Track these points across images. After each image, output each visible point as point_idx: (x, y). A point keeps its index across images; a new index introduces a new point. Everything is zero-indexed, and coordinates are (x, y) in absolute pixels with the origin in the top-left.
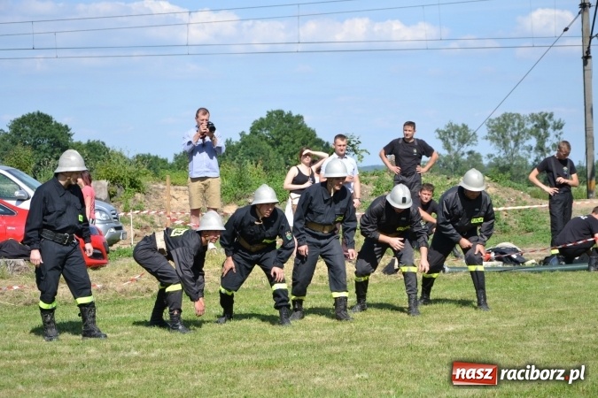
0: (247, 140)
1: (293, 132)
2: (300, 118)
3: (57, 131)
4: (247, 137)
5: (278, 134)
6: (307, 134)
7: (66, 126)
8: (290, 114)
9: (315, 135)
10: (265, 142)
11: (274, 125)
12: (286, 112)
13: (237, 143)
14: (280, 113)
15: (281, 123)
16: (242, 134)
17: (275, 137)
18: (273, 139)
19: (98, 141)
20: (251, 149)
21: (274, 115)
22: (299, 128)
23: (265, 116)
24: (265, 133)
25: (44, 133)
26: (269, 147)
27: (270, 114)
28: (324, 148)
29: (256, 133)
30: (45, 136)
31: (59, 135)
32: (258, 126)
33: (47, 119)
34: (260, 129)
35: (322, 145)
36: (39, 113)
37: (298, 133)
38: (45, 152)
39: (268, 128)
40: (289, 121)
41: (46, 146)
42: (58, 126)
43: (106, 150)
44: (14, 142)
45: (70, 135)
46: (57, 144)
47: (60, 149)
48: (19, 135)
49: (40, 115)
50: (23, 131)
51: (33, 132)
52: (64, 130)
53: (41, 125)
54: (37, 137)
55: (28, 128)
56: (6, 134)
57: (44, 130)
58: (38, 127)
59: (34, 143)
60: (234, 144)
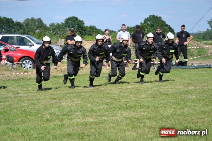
1: (158, 22)
2: (160, 17)
4: (143, 24)
5: (153, 23)
6: (163, 23)
7: (83, 21)
8: (157, 16)
9: (165, 23)
10: (149, 26)
11: (152, 20)
12: (156, 16)
14: (154, 16)
15: (154, 19)
16: (141, 23)
17: (152, 24)
18: (151, 24)
19: (93, 26)
21: (152, 17)
22: (160, 21)
23: (149, 17)
24: (149, 22)
25: (75, 23)
26: (150, 27)
27: (150, 16)
28: (169, 27)
29: (146, 23)
31: (80, 24)
32: (146, 20)
33: (76, 19)
34: (147, 21)
35: (168, 26)
37: (160, 22)
39: (150, 21)
40: (157, 19)
41: (76, 27)
42: (80, 21)
43: (96, 29)
44: (66, 26)
45: (84, 24)
46: (80, 27)
47: (81, 28)
48: (68, 24)
49: (74, 17)
50: (69, 22)
51: (72, 23)
52: (82, 22)
53: (75, 20)
54: (73, 24)
55: (70, 22)
56: (63, 23)
57: (76, 22)
58: (74, 21)
59: (72, 26)
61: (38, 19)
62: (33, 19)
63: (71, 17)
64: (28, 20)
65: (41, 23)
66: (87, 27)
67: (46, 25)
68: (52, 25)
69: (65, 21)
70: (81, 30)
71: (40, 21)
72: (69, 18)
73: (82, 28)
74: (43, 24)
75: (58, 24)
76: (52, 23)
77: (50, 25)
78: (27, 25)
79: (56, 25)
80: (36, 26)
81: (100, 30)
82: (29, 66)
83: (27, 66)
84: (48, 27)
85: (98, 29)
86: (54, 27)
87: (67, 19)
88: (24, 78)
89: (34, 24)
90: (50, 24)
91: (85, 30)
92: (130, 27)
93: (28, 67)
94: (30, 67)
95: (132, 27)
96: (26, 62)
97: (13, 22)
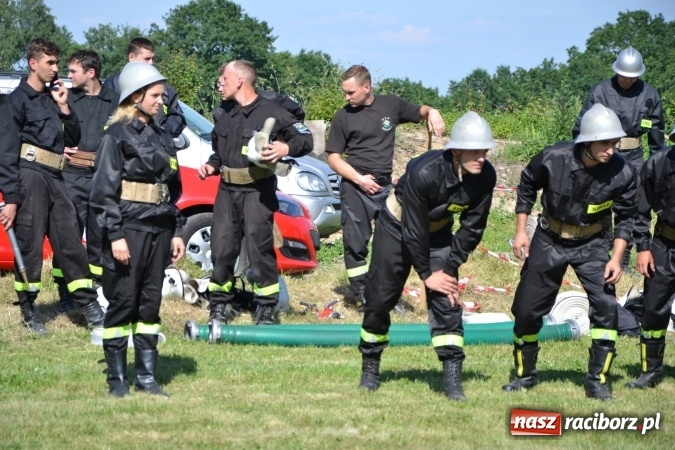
0: (580, 62)
3: (248, 31)
4: (581, 56)
7: (264, 24)
8: (659, 19)
13: (563, 66)
14: (642, 16)
15: (643, 35)
16: (572, 51)
19: (319, 53)
21: (632, 19)
25: (225, 34)
27: (624, 18)
29: (597, 51)
30: (228, 40)
32: (601, 38)
33: (232, 10)
34: (605, 44)
40: (657, 32)
41: (229, 57)
42: (251, 24)
44: (173, 48)
45: (270, 40)
48: (183, 36)
50: (189, 28)
51: (207, 32)
52: (260, 31)
53: (222, 19)
54: (214, 40)
55: (198, 24)
56: (161, 31)
57: (227, 29)
58: (216, 24)
59: (209, 50)
60: (557, 68)
65: (43, 25)
66: (286, 56)
67: (66, 37)
68: (99, 36)
69: (168, 22)
71: (36, 10)
74: (53, 29)
76: (102, 28)
77: (88, 37)
79: (119, 42)
80: (12, 38)
86: (111, 49)
87: (182, 8)
90: (92, 30)
92: (513, 70)
95: (522, 73)
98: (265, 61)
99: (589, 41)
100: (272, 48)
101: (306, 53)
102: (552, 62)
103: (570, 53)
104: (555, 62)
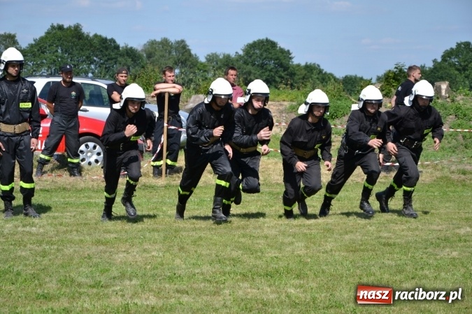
0: (438, 66)
3: (280, 54)
4: (440, 63)
5: (465, 62)
7: (288, 51)
10: (453, 68)
11: (462, 55)
13: (430, 68)
14: (468, 44)
15: (468, 53)
16: (435, 61)
17: (463, 64)
18: (461, 65)
19: (314, 64)
20: (442, 74)
21: (463, 46)
24: (454, 60)
25: (270, 56)
26: (457, 72)
27: (459, 45)
29: (446, 61)
30: (271, 58)
31: (281, 58)
32: (448, 55)
33: (273, 44)
34: (450, 57)
36: (267, 39)
38: (270, 71)
39: (457, 56)
41: (272, 66)
42: (282, 51)
43: (320, 71)
44: (246, 63)
45: (291, 58)
46: (281, 65)
47: (283, 69)
48: (250, 57)
49: (267, 41)
50: (253, 53)
51: (261, 55)
52: (286, 54)
53: (268, 49)
54: (265, 59)
55: (257, 51)
56: (240, 55)
57: (270, 53)
58: (266, 51)
59: (263, 63)
60: (427, 69)
61: (178, 42)
62: (165, 42)
63: (259, 40)
64: (153, 43)
65: (186, 53)
66: (298, 65)
67: (196, 59)
68: (212, 58)
69: (243, 51)
70: (283, 75)
71: (182, 47)
72: (255, 43)
73: (286, 68)
74: (190, 55)
75: (228, 57)
76: (213, 54)
77: (206, 58)
78: (150, 56)
79: (221, 60)
80: (171, 60)
81: (331, 75)
82: (95, 157)
83: (90, 157)
84: (202, 64)
85: (325, 73)
86: (217, 63)
87: (250, 44)
88: (69, 187)
89: (167, 55)
90: (208, 55)
91: (292, 75)
93: (92, 160)
94: (97, 161)
96: (87, 146)
97: (117, 47)
98: (289, 68)
99: (442, 56)
100: (292, 62)
101: (308, 64)
102: (424, 67)
103: (434, 61)
104: (426, 66)
